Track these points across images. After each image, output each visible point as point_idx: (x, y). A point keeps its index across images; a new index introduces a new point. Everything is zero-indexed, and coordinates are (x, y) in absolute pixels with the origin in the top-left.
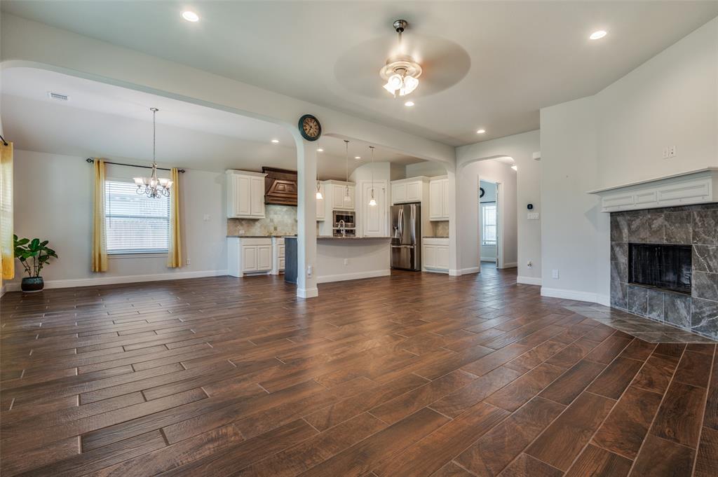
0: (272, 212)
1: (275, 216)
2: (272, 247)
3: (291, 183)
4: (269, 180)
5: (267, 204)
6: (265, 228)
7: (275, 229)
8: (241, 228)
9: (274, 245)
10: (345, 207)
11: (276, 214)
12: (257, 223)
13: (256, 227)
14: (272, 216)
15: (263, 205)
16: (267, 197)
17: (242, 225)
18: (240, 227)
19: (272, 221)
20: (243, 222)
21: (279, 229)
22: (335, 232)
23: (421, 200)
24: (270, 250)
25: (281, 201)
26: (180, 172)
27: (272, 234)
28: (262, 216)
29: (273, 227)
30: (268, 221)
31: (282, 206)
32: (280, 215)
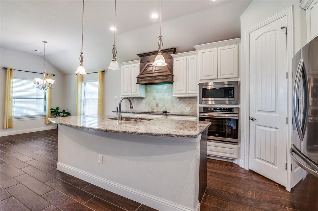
4: (143, 64)
6: (149, 104)
7: (157, 105)
10: (218, 76)
11: (157, 92)
12: (143, 101)
14: (155, 94)
20: (134, 100)
21: (160, 105)
26: (103, 72)
27: (154, 109)
28: (138, 95)
29: (155, 104)
30: (152, 98)
31: (163, 85)
32: (162, 93)
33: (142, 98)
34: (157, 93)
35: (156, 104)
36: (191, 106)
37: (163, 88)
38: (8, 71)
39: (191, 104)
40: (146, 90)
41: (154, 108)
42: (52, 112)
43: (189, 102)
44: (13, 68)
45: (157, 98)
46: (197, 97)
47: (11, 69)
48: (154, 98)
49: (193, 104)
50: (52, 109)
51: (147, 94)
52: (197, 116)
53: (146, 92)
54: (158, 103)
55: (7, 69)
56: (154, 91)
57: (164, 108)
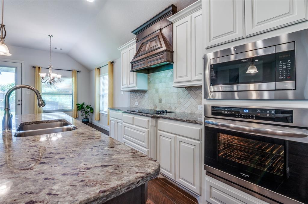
6: (151, 100)
8: (136, 100)
11: (160, 82)
13: (145, 99)
14: (157, 85)
17: (137, 97)
26: (112, 63)
27: (157, 108)
28: (135, 87)
30: (154, 91)
31: (167, 71)
32: (165, 82)
33: (144, 92)
34: (160, 84)
35: (159, 100)
37: (167, 75)
38: (37, 69)
40: (148, 81)
41: (157, 105)
42: (78, 107)
44: (41, 66)
45: (160, 91)
46: (201, 86)
47: (39, 68)
48: (157, 91)
50: (78, 104)
51: (149, 85)
52: (202, 124)
53: (149, 83)
54: (161, 97)
55: (35, 67)
56: (157, 81)
57: (168, 105)
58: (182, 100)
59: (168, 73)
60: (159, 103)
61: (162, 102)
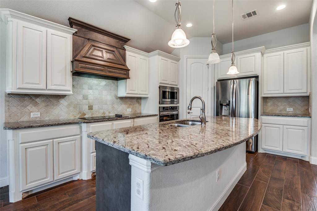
0: (86, 87)
1: (91, 91)
2: (81, 138)
3: (112, 49)
4: (80, 40)
5: (76, 74)
6: (75, 107)
7: (91, 108)
8: (34, 108)
9: (84, 135)
10: (169, 82)
11: (91, 88)
13: (61, 106)
14: (86, 91)
15: (69, 75)
16: (75, 62)
17: (36, 104)
18: (30, 107)
19: (85, 97)
20: (38, 100)
21: (95, 108)
22: (161, 110)
23: (258, 73)
24: (78, 143)
25: (97, 70)
27: (85, 115)
29: (87, 106)
31: (100, 79)
32: (97, 90)
35: (89, 107)
36: (131, 107)
37: (100, 84)
39: (131, 105)
41: (85, 113)
43: (130, 103)
45: (91, 97)
49: (133, 105)
54: (92, 104)
57: (102, 111)
58: (115, 106)
59: (101, 82)
60: (89, 109)
61: (94, 108)
